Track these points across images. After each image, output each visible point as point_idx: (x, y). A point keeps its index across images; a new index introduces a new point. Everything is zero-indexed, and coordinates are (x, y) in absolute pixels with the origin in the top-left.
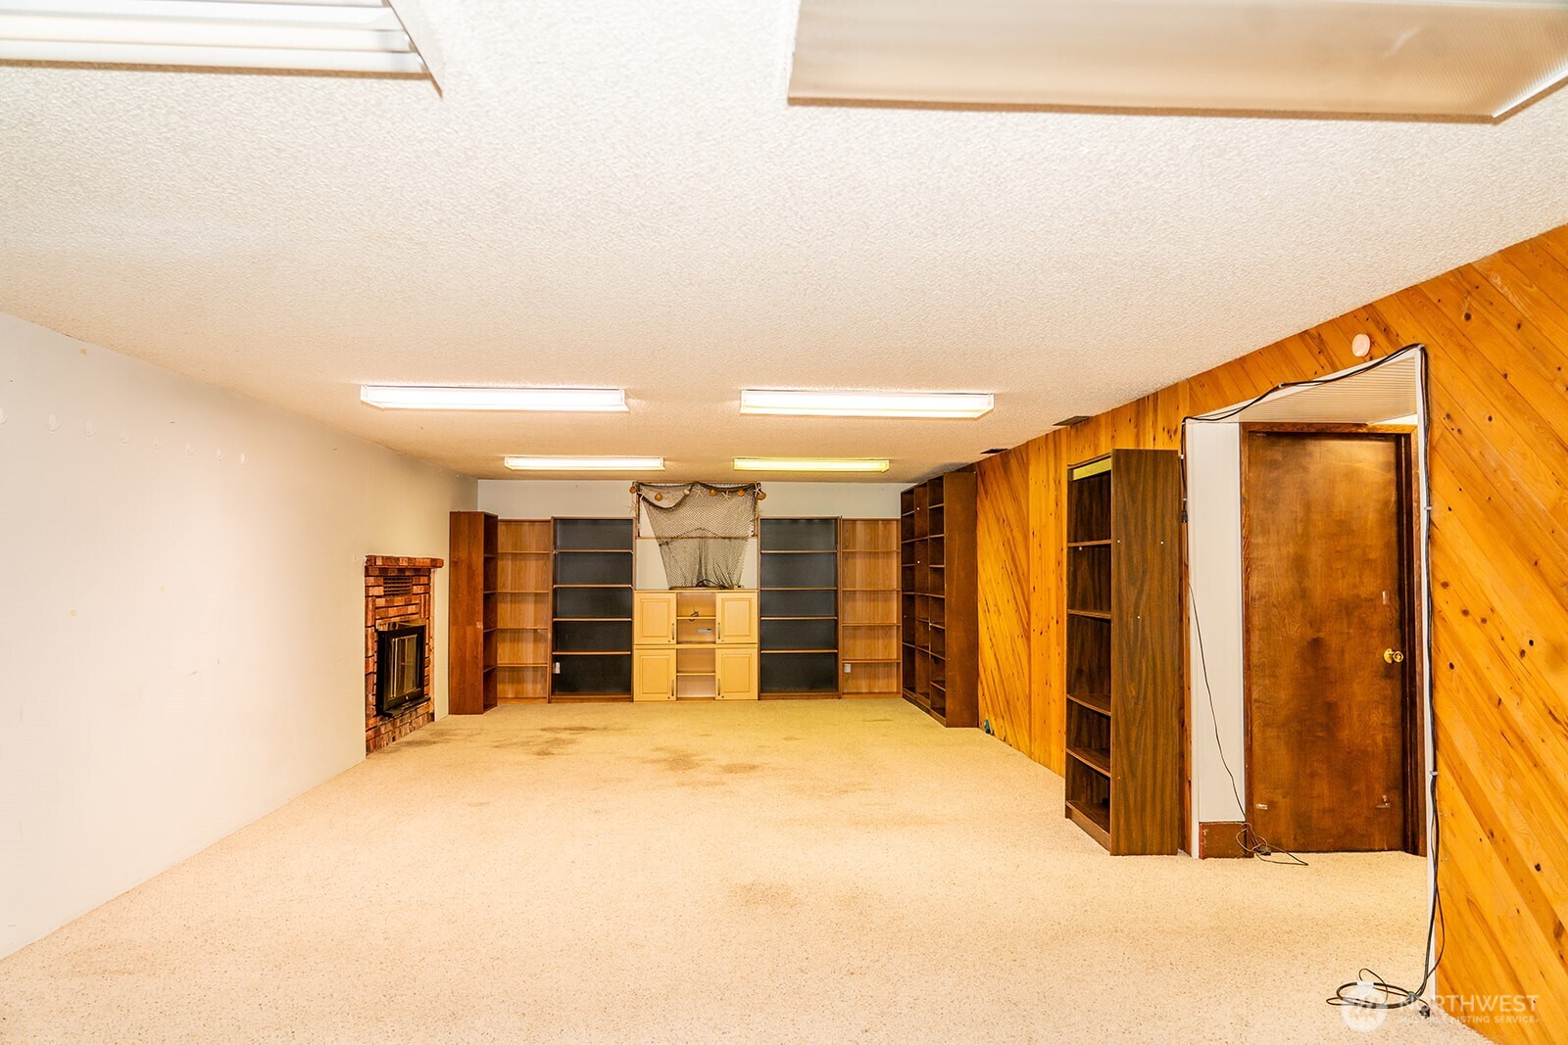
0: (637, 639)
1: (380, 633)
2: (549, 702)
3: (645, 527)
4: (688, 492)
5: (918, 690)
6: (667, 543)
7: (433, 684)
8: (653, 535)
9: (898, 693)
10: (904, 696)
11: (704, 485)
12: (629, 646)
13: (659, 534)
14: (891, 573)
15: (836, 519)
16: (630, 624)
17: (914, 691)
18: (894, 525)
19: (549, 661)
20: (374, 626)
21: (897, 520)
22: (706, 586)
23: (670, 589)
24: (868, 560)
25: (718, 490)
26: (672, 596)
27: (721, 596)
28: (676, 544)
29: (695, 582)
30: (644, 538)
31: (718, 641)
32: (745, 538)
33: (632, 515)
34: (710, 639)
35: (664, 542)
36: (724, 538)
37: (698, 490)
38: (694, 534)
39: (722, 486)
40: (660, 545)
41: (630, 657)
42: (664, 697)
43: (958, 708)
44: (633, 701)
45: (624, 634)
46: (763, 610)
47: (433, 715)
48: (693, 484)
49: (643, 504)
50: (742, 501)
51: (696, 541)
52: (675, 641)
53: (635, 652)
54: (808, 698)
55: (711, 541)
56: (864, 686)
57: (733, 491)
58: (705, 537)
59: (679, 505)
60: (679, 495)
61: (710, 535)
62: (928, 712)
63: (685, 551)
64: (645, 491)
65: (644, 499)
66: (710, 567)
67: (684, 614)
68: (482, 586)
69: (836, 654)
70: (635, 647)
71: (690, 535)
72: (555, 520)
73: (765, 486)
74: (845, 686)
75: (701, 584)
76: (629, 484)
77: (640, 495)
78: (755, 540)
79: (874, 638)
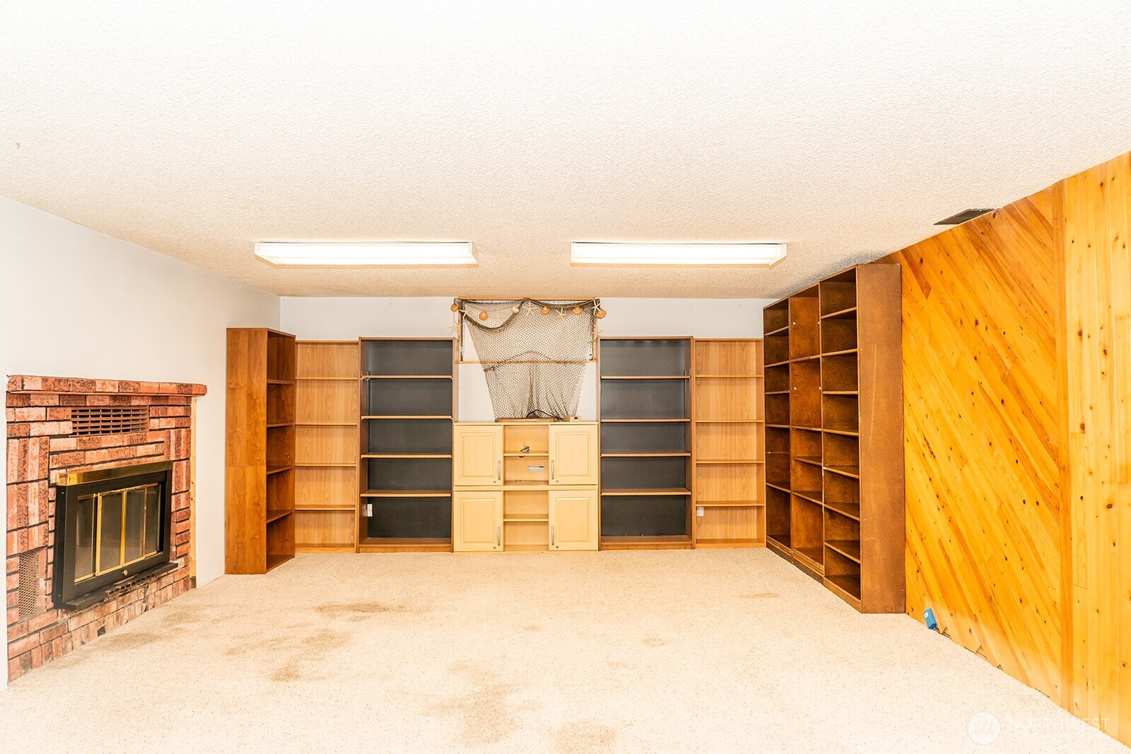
0: (457, 479)
1: (60, 490)
2: (358, 552)
3: (469, 350)
4: (517, 310)
5: (795, 544)
6: (494, 368)
7: (194, 540)
8: (477, 359)
9: (759, 541)
10: (768, 546)
11: (535, 302)
12: (449, 487)
13: (485, 358)
14: (752, 400)
15: (688, 340)
16: (450, 460)
17: (789, 546)
18: (753, 348)
19: (357, 502)
20: (48, 479)
21: (757, 341)
22: (538, 417)
23: (496, 421)
24: (723, 387)
25: (551, 307)
26: (499, 429)
27: (555, 429)
28: (503, 369)
29: (525, 413)
30: (468, 363)
31: (551, 482)
32: (582, 363)
33: (455, 335)
34: (542, 477)
35: (490, 368)
36: (558, 362)
37: (529, 307)
38: (524, 358)
39: (556, 303)
40: (485, 370)
41: (450, 499)
42: (490, 547)
43: (877, 587)
44: (453, 552)
45: (443, 474)
46: (604, 445)
47: (194, 579)
48: (523, 302)
49: (466, 324)
50: (579, 320)
51: (526, 367)
52: (501, 482)
53: (455, 494)
54: (657, 547)
55: (542, 366)
56: (717, 531)
57: (569, 308)
58: (537, 362)
59: (507, 323)
60: (506, 313)
61: (542, 358)
62: (820, 579)
63: (514, 378)
64: (468, 310)
65: (467, 317)
66: (542, 396)
67: (512, 449)
68: (265, 418)
69: (690, 496)
70: (455, 488)
71: (518, 359)
72: (363, 341)
73: (605, 303)
74: (699, 531)
75: (533, 415)
76: (450, 300)
77: (462, 314)
78: (593, 364)
79: (731, 477)
